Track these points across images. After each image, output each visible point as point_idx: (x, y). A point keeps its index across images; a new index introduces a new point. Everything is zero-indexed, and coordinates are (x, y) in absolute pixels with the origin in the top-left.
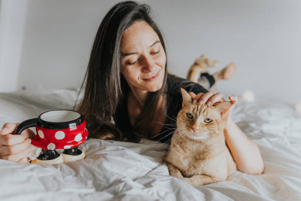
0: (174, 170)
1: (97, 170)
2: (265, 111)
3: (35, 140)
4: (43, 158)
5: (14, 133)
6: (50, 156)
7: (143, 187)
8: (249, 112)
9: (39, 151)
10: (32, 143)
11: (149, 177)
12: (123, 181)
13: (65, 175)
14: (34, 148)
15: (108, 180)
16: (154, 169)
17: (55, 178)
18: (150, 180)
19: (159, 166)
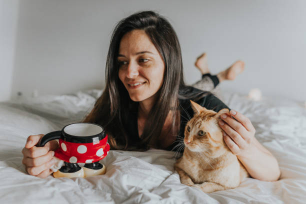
0: (185, 177)
1: (115, 183)
2: (273, 110)
3: (59, 153)
4: (65, 171)
5: (37, 145)
6: (72, 169)
7: (160, 197)
8: (257, 112)
9: (61, 163)
10: (55, 155)
11: (164, 187)
12: (140, 193)
13: (83, 188)
14: (56, 160)
15: (126, 193)
16: (166, 178)
17: (75, 193)
18: (166, 190)
19: (171, 174)
